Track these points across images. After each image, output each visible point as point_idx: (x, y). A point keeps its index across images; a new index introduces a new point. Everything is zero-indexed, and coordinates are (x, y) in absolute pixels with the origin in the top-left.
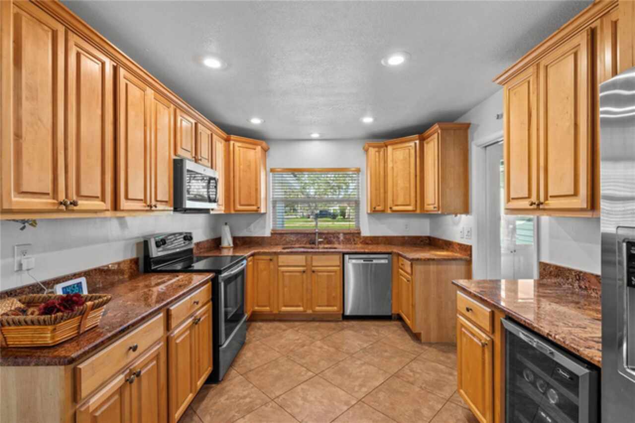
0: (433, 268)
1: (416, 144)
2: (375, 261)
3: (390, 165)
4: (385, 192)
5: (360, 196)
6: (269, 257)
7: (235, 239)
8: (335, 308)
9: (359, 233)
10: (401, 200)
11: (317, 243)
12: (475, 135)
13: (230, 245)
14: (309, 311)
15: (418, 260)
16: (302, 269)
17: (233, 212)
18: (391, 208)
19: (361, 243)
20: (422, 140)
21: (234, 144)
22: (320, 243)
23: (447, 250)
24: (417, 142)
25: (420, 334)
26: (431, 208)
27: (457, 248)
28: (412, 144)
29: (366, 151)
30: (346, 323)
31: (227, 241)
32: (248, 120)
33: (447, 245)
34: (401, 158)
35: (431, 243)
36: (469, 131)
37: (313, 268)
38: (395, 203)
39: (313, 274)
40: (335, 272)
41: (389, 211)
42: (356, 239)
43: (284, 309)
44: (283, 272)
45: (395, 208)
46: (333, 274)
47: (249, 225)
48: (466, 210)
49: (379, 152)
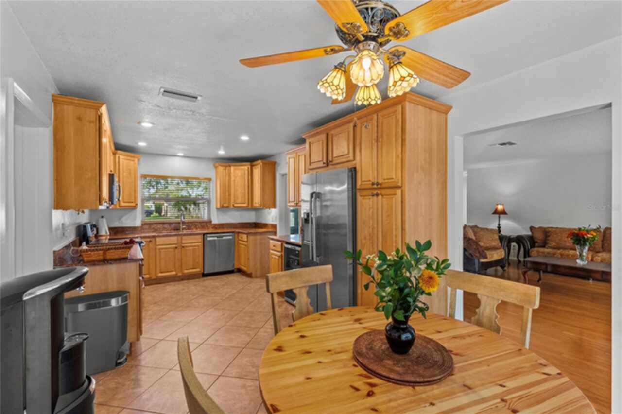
0: (258, 237)
1: (248, 168)
2: (224, 238)
3: (232, 179)
4: (230, 195)
5: (211, 197)
6: (148, 240)
7: (110, 229)
8: (198, 270)
9: (211, 222)
10: (239, 200)
11: (181, 229)
12: (279, 168)
13: (106, 233)
14: (180, 274)
15: (251, 233)
16: (174, 246)
17: (118, 207)
18: (233, 205)
19: (212, 228)
20: (252, 166)
21: (119, 157)
22: (183, 229)
23: (265, 228)
24: (249, 167)
25: (251, 274)
26: (257, 205)
27: (270, 227)
28: (246, 167)
29: (216, 167)
30: (205, 278)
31: (104, 231)
32: (137, 143)
33: (265, 226)
34: (239, 174)
35: (256, 225)
36: (276, 166)
37: (183, 245)
38: (236, 202)
39: (183, 249)
40: (198, 246)
41: (232, 207)
42: (209, 226)
43: (160, 275)
44: (160, 249)
45: (236, 205)
46: (197, 248)
47: (120, 218)
48: (274, 206)
49: (225, 169)
